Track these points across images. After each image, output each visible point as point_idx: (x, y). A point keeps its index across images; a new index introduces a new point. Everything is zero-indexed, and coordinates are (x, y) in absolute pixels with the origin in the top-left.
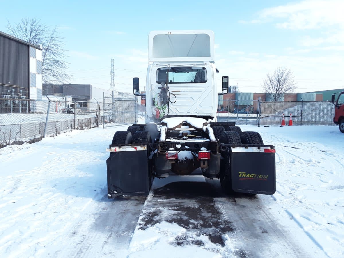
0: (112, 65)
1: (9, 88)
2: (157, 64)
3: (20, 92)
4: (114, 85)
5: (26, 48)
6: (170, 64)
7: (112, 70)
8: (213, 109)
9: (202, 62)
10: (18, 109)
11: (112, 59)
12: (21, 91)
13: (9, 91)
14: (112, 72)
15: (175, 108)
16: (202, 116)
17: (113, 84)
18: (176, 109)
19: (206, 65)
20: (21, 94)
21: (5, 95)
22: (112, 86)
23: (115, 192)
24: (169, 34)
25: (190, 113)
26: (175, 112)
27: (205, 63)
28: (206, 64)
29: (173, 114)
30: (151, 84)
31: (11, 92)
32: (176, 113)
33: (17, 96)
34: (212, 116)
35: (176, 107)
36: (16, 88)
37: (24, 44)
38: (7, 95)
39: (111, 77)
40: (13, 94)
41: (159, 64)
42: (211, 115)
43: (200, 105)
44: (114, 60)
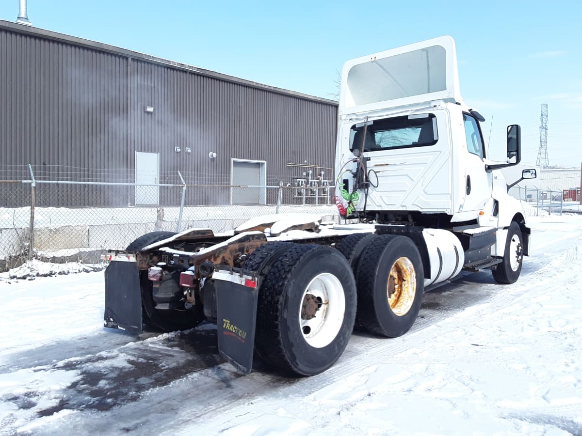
0: (544, 115)
1: (306, 170)
2: (351, 118)
3: (320, 175)
4: (546, 153)
5: (334, 109)
6: (369, 116)
7: (544, 125)
8: (451, 199)
9: (429, 102)
10: (301, 198)
11: (543, 105)
12: (323, 173)
13: (304, 174)
14: (544, 128)
15: (381, 197)
16: (431, 213)
17: (543, 150)
18: (382, 199)
19: (435, 108)
20: (322, 178)
21: (298, 180)
22: (543, 156)
23: (111, 320)
24: (373, 59)
25: (405, 206)
26: (379, 205)
27: (433, 104)
28: (435, 106)
29: (377, 207)
30: (342, 154)
31: (308, 175)
32: (381, 206)
33: (316, 181)
34: (449, 214)
35: (382, 194)
36: (314, 170)
37: (330, 105)
38: (301, 179)
39: (541, 138)
40: (310, 177)
41: (354, 117)
42: (447, 212)
43: (424, 191)
44: (547, 105)
